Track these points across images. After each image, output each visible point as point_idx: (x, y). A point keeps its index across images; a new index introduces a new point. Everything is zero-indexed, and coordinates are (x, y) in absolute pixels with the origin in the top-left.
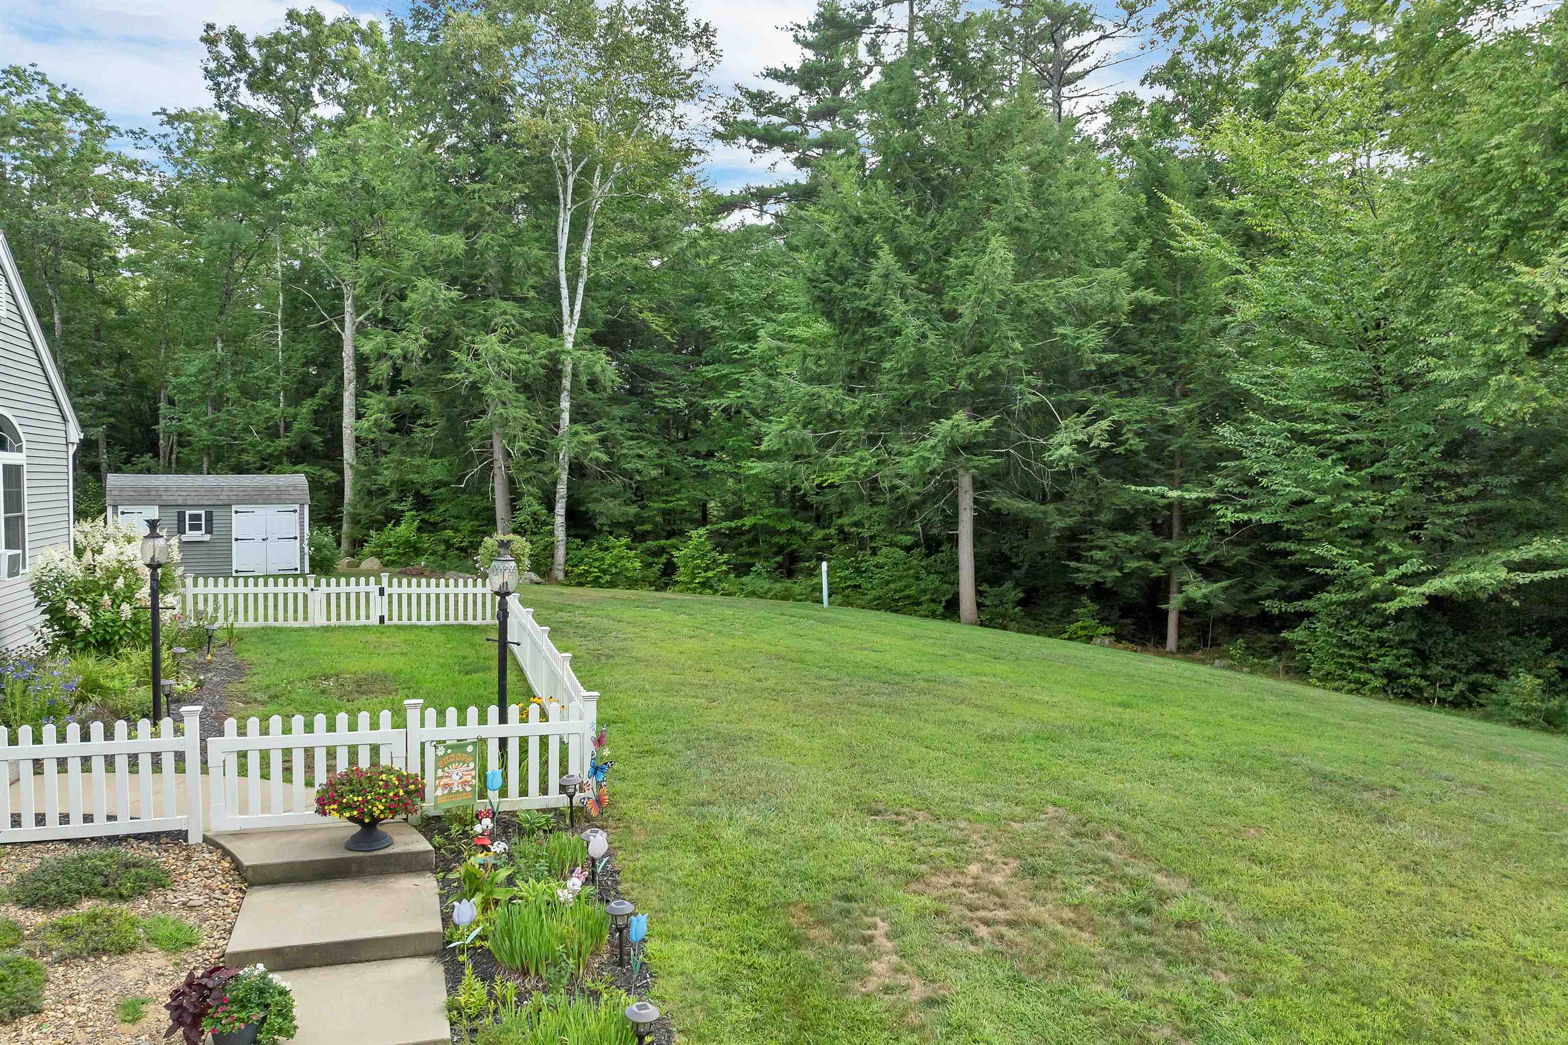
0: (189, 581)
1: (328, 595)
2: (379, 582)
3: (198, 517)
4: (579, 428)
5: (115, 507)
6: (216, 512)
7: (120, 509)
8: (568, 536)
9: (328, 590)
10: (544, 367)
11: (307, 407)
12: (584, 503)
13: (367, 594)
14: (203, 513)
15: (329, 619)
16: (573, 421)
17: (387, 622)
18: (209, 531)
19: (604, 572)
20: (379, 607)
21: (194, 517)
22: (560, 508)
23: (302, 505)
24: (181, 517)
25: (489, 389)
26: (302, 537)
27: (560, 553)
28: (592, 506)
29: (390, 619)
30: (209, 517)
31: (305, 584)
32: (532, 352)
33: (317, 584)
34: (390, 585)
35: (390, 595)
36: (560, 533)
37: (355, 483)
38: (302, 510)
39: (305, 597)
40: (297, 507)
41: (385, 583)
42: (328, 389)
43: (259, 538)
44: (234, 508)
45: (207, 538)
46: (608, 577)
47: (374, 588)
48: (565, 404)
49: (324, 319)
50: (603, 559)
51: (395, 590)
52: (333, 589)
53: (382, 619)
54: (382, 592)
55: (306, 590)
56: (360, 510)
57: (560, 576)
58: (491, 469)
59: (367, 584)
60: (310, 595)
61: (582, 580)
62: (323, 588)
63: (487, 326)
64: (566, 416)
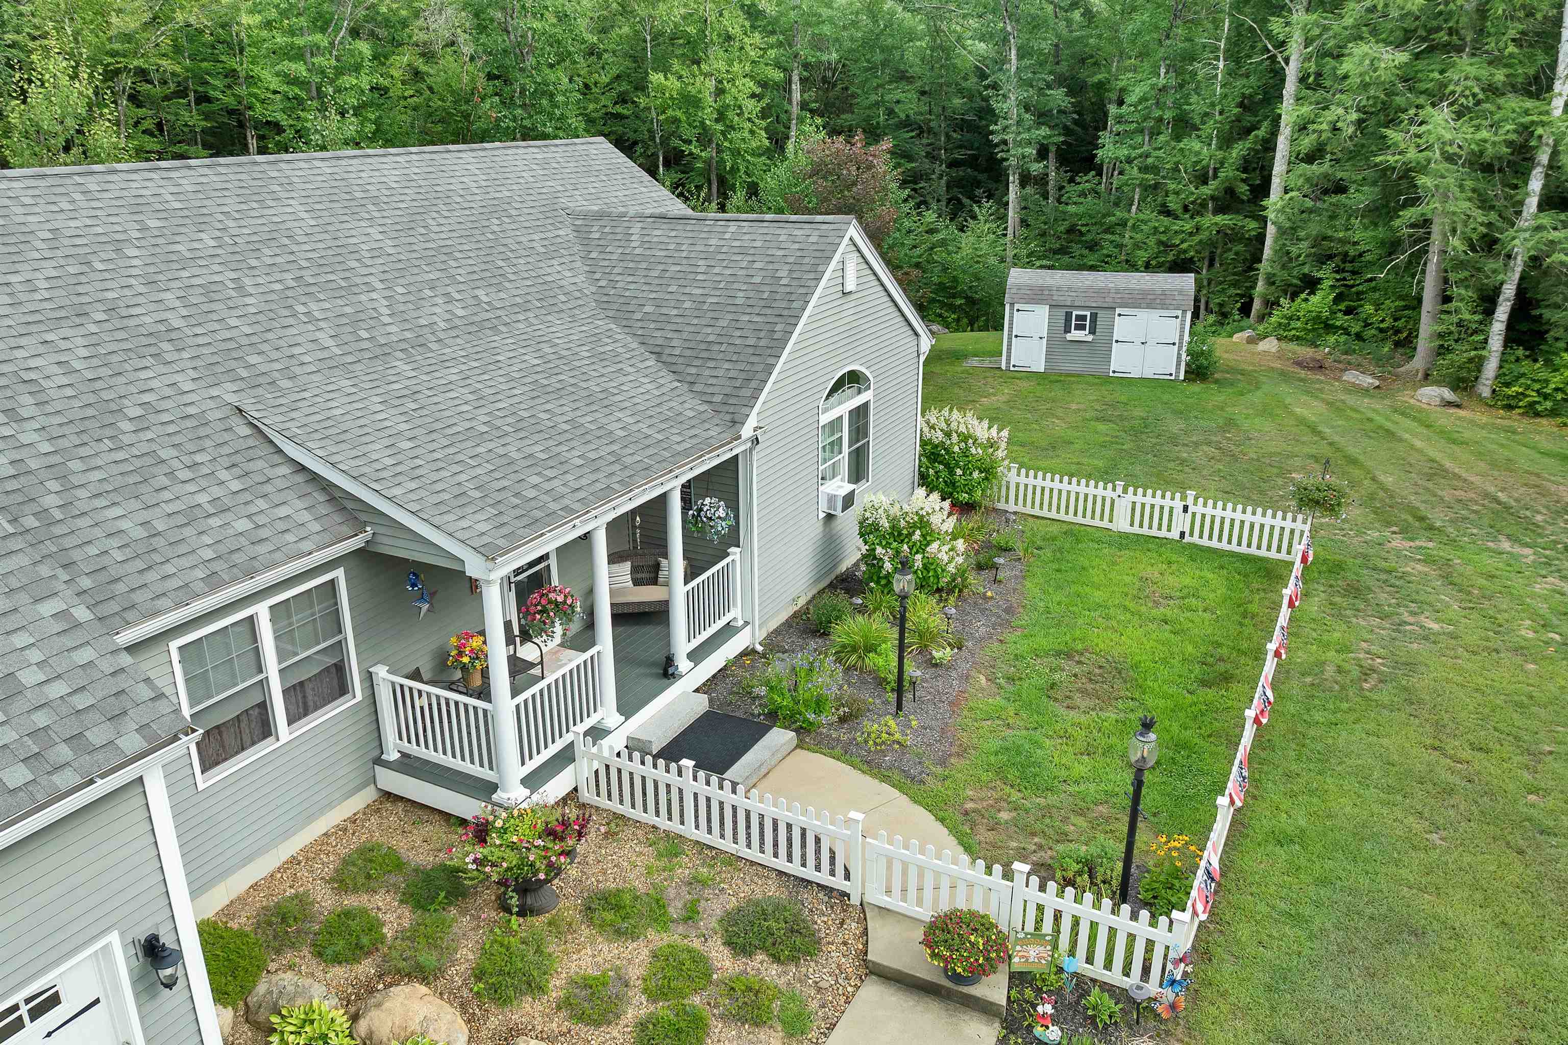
0: (1014, 471)
1: (1134, 503)
2: (1184, 498)
3: (1083, 318)
4: (1546, 219)
5: (1012, 305)
6: (1101, 314)
7: (1016, 306)
8: (1505, 346)
9: (1134, 499)
10: (1509, 144)
11: (1239, 150)
12: (1538, 307)
13: (1171, 509)
14: (1088, 314)
15: (1132, 525)
16: (1541, 207)
17: (1187, 539)
18: (1093, 332)
19: (1546, 397)
20: (1181, 523)
21: (1079, 318)
22: (1502, 313)
23: (1184, 312)
24: (1068, 316)
25: (1423, 180)
26: (1181, 343)
27: (1491, 368)
28: (1547, 314)
29: (1191, 535)
30: (1094, 317)
31: (1114, 490)
32: (1494, 126)
33: (1125, 491)
34: (1195, 504)
35: (1194, 514)
36: (1496, 343)
37: (1275, 241)
38: (1184, 315)
39: (1113, 502)
40: (1179, 313)
41: (1190, 501)
42: (1261, 133)
43: (1138, 342)
44: (1118, 311)
45: (1090, 338)
46: (1549, 404)
47: (1178, 505)
48: (1536, 184)
49: (1269, 51)
50: (1547, 381)
51: (1199, 509)
52: (1139, 499)
53: (1182, 534)
54: (1186, 509)
55: (1114, 495)
56: (1277, 270)
57: (1486, 392)
58: (1427, 252)
59: (1173, 499)
60: (1117, 500)
61: (1513, 403)
62: (1130, 496)
63: (1437, 96)
64: (1533, 203)
